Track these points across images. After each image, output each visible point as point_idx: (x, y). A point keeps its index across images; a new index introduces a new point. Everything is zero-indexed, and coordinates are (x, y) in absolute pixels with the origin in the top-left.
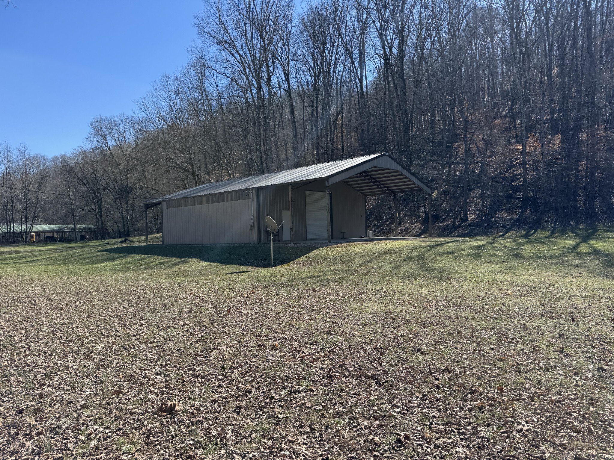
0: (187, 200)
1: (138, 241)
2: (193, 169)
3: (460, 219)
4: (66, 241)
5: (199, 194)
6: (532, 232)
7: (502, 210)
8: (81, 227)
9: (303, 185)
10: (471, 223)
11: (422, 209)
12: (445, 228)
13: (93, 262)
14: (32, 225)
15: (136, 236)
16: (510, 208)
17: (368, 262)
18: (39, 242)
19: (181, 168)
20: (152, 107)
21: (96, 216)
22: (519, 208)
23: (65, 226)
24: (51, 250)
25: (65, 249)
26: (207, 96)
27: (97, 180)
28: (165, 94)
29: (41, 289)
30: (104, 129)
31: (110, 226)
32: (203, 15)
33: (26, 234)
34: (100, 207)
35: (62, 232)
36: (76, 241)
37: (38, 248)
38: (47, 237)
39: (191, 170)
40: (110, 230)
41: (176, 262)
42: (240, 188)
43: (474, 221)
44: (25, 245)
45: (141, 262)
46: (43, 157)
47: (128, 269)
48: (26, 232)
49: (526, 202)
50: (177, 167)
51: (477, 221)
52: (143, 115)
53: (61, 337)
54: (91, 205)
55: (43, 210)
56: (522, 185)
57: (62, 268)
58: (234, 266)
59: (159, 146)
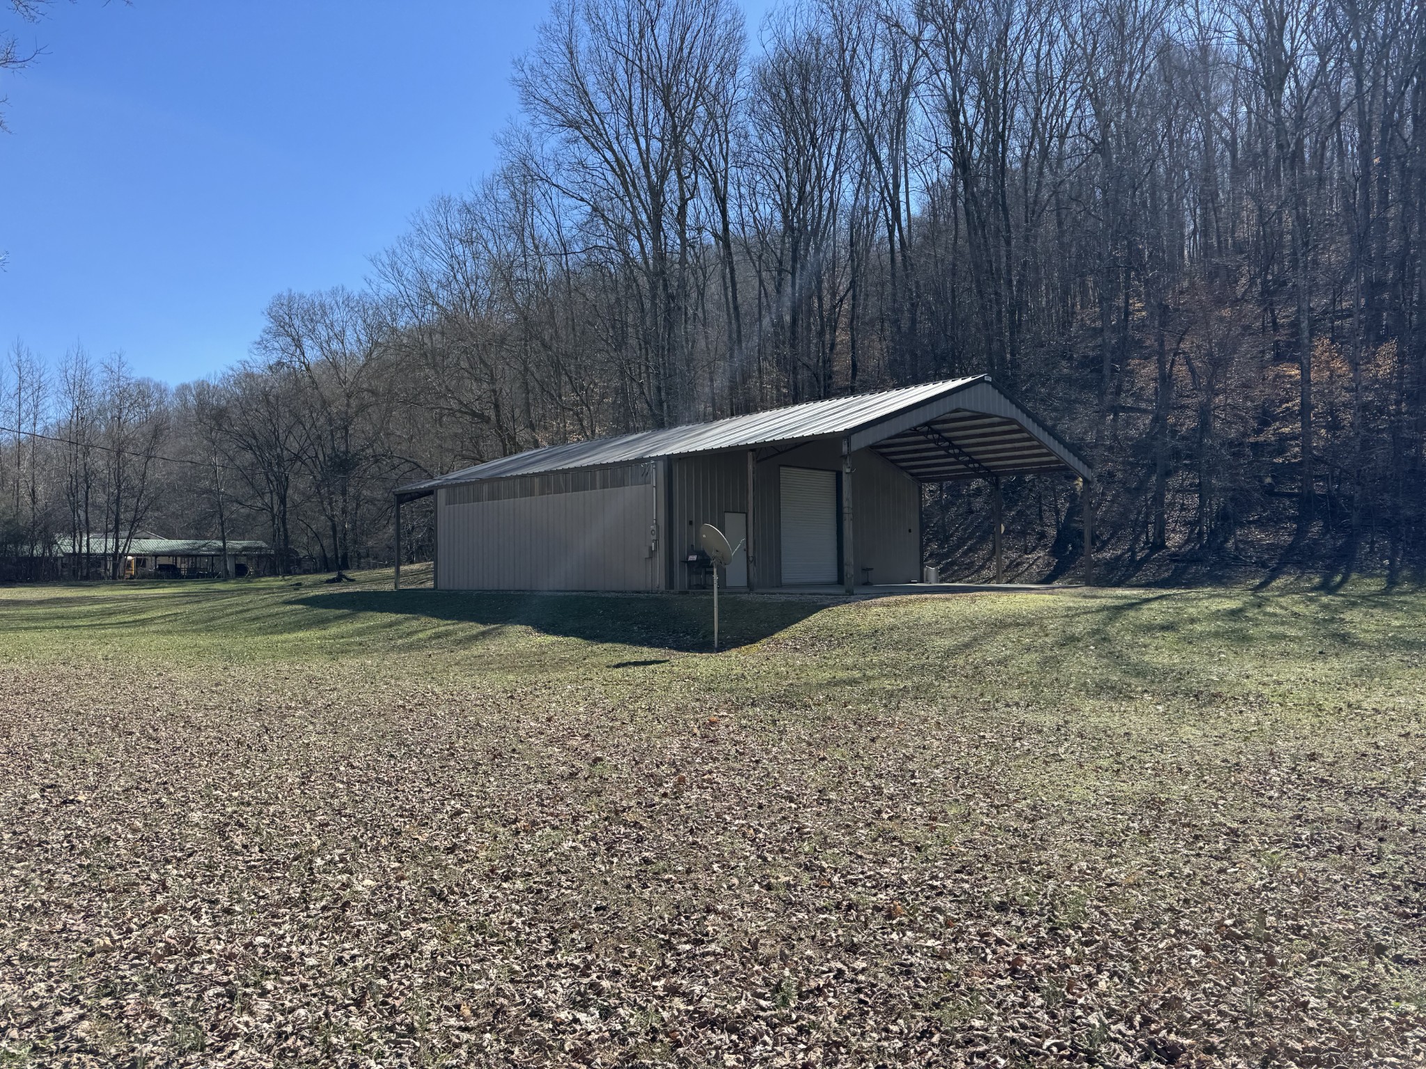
0: (497, 486)
1: (365, 580)
2: (498, 415)
3: (1146, 543)
4: (203, 576)
5: (524, 471)
6: (1338, 578)
7: (1250, 523)
8: (239, 547)
9: (780, 453)
10: (1175, 554)
11: (1049, 518)
12: (1112, 565)
13: (275, 630)
14: (129, 538)
15: (363, 569)
16: (1269, 519)
17: (967, 646)
18: (143, 577)
19: (474, 414)
20: (409, 273)
21: (273, 520)
22: (1290, 519)
23: (202, 542)
24: (173, 596)
25: (207, 596)
26: (537, 247)
27: (277, 439)
28: (439, 242)
29: (166, 697)
30: (297, 322)
31: (302, 546)
32: (534, 60)
33: (115, 558)
34: (283, 501)
35: (196, 556)
36: (225, 578)
37: (142, 592)
38: (162, 567)
39: (493, 417)
40: (303, 553)
41: (474, 632)
42: (624, 458)
43: (1180, 548)
44: (113, 584)
45: (391, 632)
46: (157, 386)
47: (364, 649)
48: (115, 555)
49: (1308, 505)
50: (460, 411)
51: (1188, 547)
52: (389, 289)
53: (245, 847)
54: (262, 495)
55: (153, 504)
56: (1300, 464)
57: (204, 641)
58: (619, 646)
59: (423, 362)
